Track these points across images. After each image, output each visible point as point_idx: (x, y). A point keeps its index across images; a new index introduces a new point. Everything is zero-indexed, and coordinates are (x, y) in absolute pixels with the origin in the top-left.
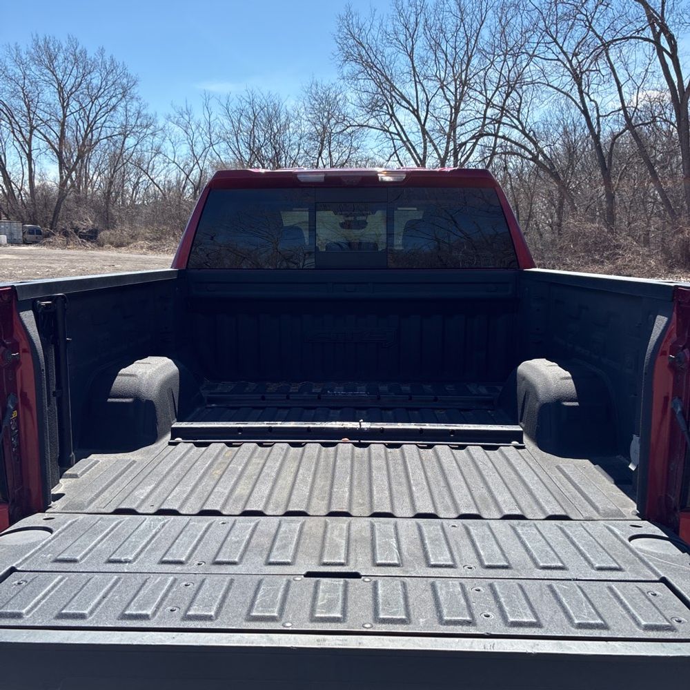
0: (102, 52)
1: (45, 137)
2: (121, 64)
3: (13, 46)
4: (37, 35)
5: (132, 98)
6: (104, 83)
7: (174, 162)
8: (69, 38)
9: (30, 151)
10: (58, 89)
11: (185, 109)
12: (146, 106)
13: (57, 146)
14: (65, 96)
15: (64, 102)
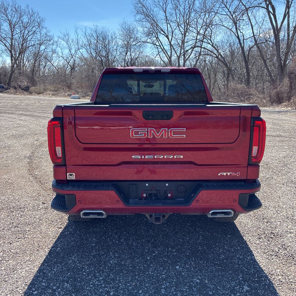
0: (28, 6)
1: (5, 44)
2: (36, 12)
5: (43, 28)
6: (29, 21)
7: (62, 57)
10: (9, 23)
11: (66, 34)
12: (49, 31)
13: (10, 49)
14: (12, 27)
15: (12, 29)
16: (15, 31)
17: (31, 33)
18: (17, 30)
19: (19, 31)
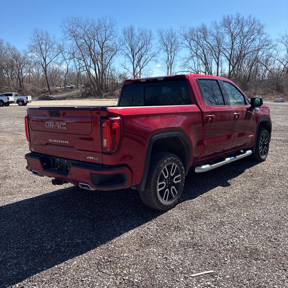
0: (250, 17)
1: (225, 55)
2: (258, 20)
3: (214, 22)
4: (224, 15)
5: (263, 34)
6: (250, 30)
7: (278, 60)
8: (237, 14)
9: (218, 62)
10: (231, 35)
11: (285, 35)
12: (269, 36)
13: (229, 58)
14: (233, 38)
15: (233, 40)
16: (235, 42)
17: (250, 41)
18: (237, 40)
19: (239, 41)
